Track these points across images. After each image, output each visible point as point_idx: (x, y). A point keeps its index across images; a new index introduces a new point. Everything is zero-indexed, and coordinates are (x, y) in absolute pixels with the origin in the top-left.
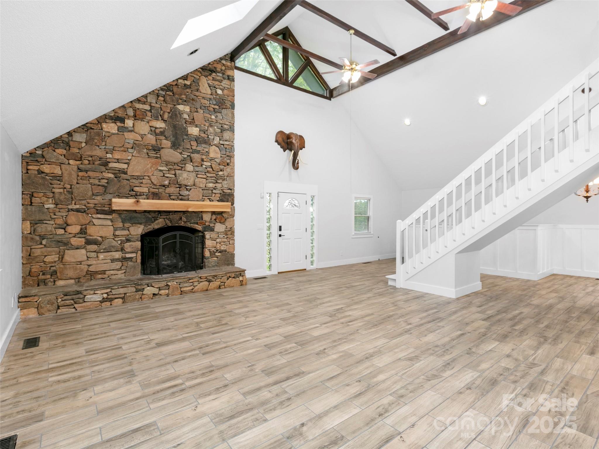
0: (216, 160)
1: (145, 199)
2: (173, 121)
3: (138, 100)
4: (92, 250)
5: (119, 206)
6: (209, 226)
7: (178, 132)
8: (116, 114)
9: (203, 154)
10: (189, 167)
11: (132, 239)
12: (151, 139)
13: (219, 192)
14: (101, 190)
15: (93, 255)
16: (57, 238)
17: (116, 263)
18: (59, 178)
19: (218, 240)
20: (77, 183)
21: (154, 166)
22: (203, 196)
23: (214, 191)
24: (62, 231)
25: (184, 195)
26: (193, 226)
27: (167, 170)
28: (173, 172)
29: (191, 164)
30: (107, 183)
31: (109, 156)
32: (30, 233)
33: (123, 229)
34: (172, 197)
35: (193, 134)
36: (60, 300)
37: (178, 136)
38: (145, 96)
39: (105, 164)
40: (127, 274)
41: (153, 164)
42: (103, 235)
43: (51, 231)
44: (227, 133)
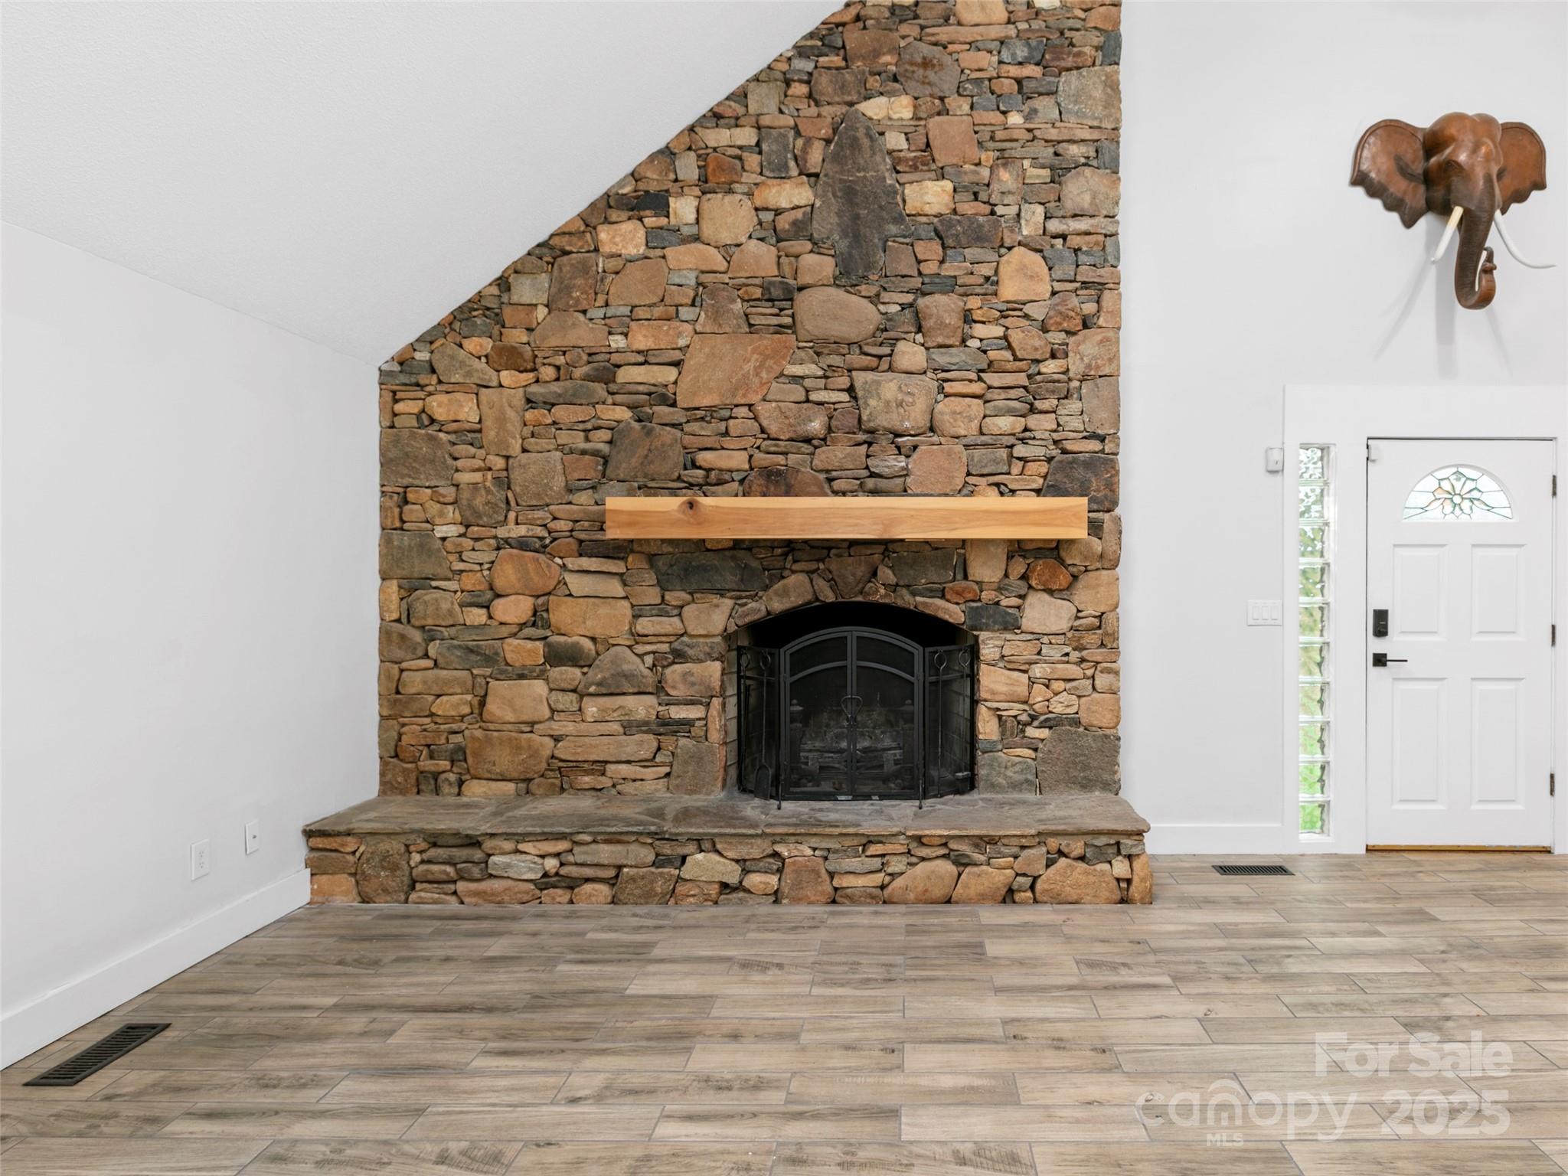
0: (1027, 309)
1: (736, 495)
2: (842, 172)
3: (715, 117)
4: (564, 685)
5: (631, 524)
6: (997, 603)
7: (863, 212)
8: (642, 186)
9: (969, 290)
10: (910, 353)
11: (690, 652)
12: (761, 258)
13: (1040, 452)
14: (590, 468)
15: (568, 701)
16: (468, 639)
17: (637, 737)
18: (473, 434)
19: (1037, 671)
20: (524, 451)
21: (770, 363)
22: (969, 474)
23: (1020, 450)
24: (478, 616)
25: (886, 471)
26: (925, 604)
27: (820, 373)
28: (843, 381)
29: (919, 338)
30: (610, 442)
31: (617, 342)
32: (398, 621)
33: (661, 610)
34: (836, 485)
35: (927, 209)
36: (416, 857)
37: (862, 230)
38: (741, 95)
39: (606, 375)
40: (674, 782)
41: (767, 357)
42: (598, 633)
43: (451, 613)
44: (1081, 179)
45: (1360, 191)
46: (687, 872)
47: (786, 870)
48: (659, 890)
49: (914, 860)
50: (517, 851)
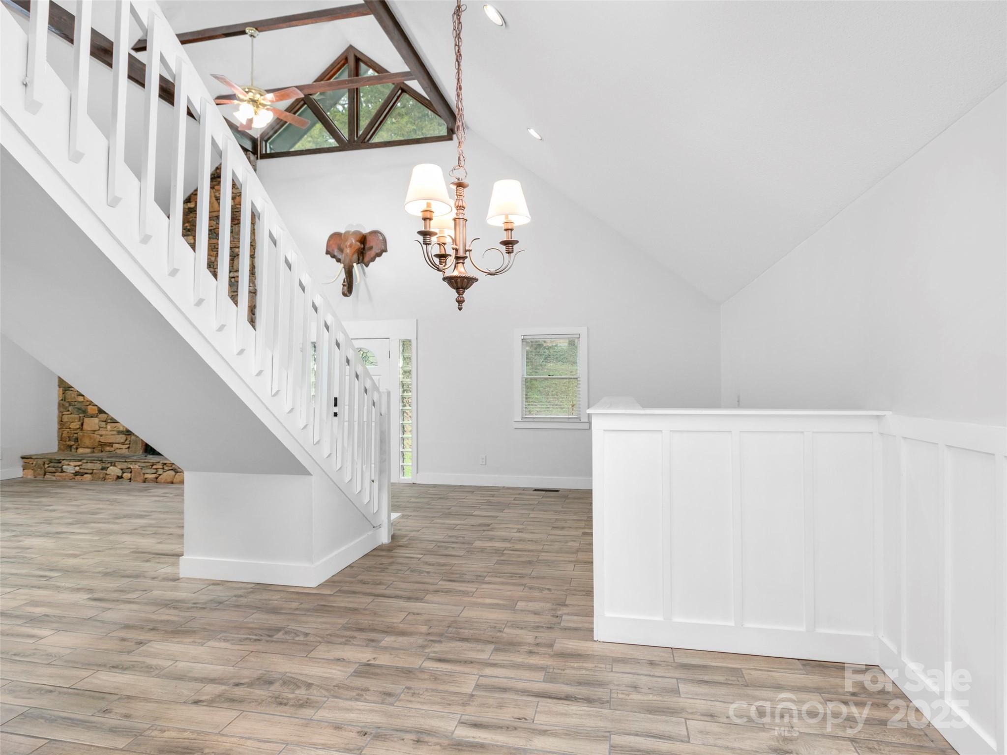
4: (103, 420)
15: (103, 424)
16: (78, 405)
17: (121, 435)
32: (62, 400)
36: (46, 466)
40: (130, 449)
43: (74, 397)
45: (329, 256)
46: (108, 471)
47: (133, 472)
48: (101, 477)
49: (164, 471)
50: (69, 465)
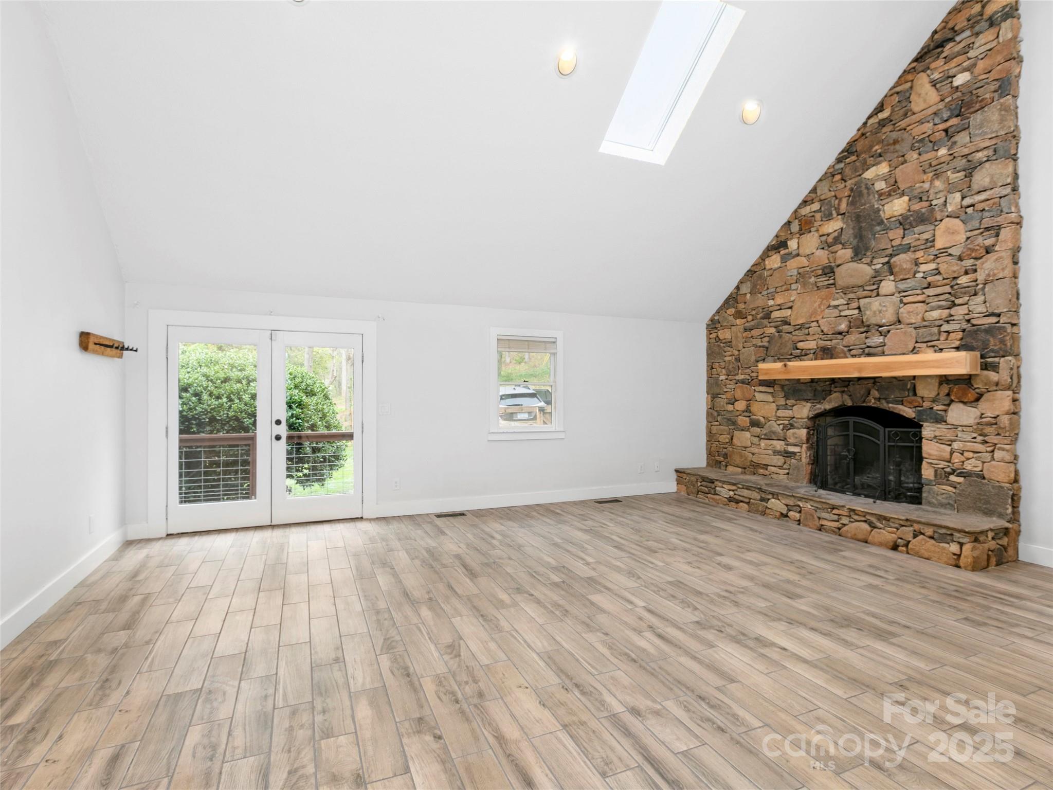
0: (950, 251)
1: (812, 360)
2: (855, 209)
3: (805, 202)
4: (755, 435)
5: (766, 374)
6: (932, 408)
7: (864, 225)
8: (779, 239)
9: (917, 248)
10: (888, 286)
11: (796, 425)
12: (822, 256)
13: (957, 327)
14: (762, 353)
15: (756, 440)
16: (728, 416)
17: (777, 457)
18: (729, 343)
19: (956, 445)
20: (744, 348)
21: (824, 301)
22: (917, 342)
23: (946, 327)
24: (730, 407)
25: (873, 345)
26: (893, 408)
27: (846, 303)
28: (855, 305)
29: (892, 278)
30: (768, 342)
31: (771, 303)
32: (711, 408)
33: (786, 407)
34: (853, 352)
35: (896, 214)
36: (699, 484)
37: (864, 233)
38: (814, 190)
39: (767, 316)
40: (790, 477)
41: (823, 300)
42: (765, 415)
43: (723, 406)
44: (984, 170)
46: (769, 505)
47: (802, 512)
48: (760, 509)
49: (852, 520)
50: (722, 487)
